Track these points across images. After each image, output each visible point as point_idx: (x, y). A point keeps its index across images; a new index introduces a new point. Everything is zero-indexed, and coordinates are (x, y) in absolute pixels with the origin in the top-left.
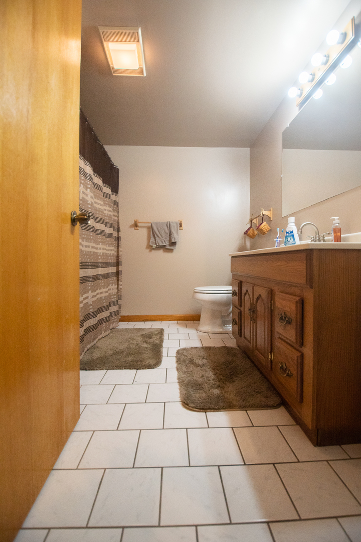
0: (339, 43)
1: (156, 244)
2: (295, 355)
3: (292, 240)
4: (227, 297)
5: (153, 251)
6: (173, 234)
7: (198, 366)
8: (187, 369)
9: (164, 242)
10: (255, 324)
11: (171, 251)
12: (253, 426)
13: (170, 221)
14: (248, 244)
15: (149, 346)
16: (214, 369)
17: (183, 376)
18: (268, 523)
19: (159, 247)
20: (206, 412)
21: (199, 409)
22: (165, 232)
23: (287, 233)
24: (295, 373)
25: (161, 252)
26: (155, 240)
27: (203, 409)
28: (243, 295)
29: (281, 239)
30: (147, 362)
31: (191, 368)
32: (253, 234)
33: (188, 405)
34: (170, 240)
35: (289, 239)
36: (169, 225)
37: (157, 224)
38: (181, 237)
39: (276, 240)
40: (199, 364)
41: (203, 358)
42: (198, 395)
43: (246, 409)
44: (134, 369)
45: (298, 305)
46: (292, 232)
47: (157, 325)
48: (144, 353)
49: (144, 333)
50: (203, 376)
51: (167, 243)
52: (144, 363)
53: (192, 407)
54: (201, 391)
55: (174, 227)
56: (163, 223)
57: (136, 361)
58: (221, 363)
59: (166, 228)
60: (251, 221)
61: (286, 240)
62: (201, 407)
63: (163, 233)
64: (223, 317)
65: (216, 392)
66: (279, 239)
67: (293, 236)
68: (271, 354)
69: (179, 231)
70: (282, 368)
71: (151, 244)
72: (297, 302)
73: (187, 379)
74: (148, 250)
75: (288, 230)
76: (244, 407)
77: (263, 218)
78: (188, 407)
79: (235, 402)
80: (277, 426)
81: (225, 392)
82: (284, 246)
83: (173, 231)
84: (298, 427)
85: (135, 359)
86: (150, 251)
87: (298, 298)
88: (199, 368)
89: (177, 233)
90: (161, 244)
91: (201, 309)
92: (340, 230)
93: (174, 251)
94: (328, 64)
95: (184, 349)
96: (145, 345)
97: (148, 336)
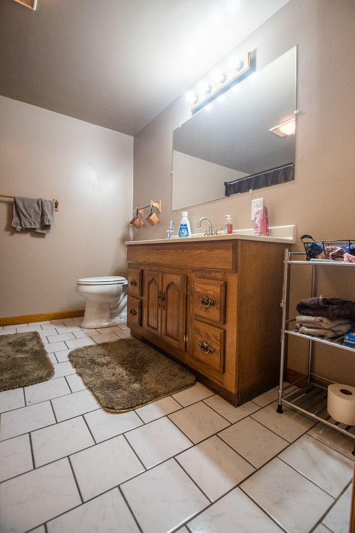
0: (237, 69)
1: (21, 226)
2: (218, 332)
3: (186, 232)
4: (118, 287)
5: (16, 235)
6: (47, 215)
7: (103, 365)
8: (92, 372)
9: (33, 224)
10: (164, 312)
11: (42, 235)
12: (184, 408)
13: (43, 199)
14: (131, 234)
15: (27, 356)
16: (122, 364)
17: (91, 380)
18: (238, 486)
19: (25, 230)
20: (134, 410)
21: (127, 409)
22: (35, 211)
23: (182, 225)
24: (218, 348)
25: (28, 236)
26: (21, 220)
27: (131, 407)
28: (146, 284)
29: (173, 231)
30: (35, 375)
31: (96, 369)
32: (140, 225)
33: (113, 408)
34: (42, 221)
35: (183, 231)
36: (40, 204)
37: (23, 200)
38: (56, 220)
39: (168, 231)
40: (103, 363)
41: (105, 356)
42: (119, 395)
43: (170, 394)
44: (19, 387)
45: (223, 288)
46: (186, 225)
47: (24, 329)
48: (25, 365)
49: (11, 340)
50: (114, 375)
51: (38, 226)
52: (31, 377)
53: (119, 409)
54: (120, 390)
55: (48, 207)
56: (32, 200)
57: (17, 377)
58: (126, 357)
59: (36, 206)
60: (138, 211)
61: (181, 232)
62: (129, 406)
63: (32, 212)
64: (111, 309)
65: (136, 386)
66: (171, 231)
67: (187, 228)
68: (186, 337)
69: (55, 212)
70: (202, 347)
71: (13, 225)
72: (221, 286)
73: (98, 382)
74: (8, 233)
75: (182, 223)
76: (169, 393)
77: (153, 210)
78: (114, 411)
79: (159, 391)
80: (202, 401)
81: (145, 384)
82: (179, 238)
83: (47, 211)
84: (217, 396)
85: (15, 375)
86: (12, 234)
87: (222, 283)
88: (105, 366)
89: (52, 214)
90: (29, 226)
91: (85, 304)
92: (231, 226)
93: (47, 235)
94: (225, 83)
95: (78, 350)
96: (20, 355)
97: (19, 343)
